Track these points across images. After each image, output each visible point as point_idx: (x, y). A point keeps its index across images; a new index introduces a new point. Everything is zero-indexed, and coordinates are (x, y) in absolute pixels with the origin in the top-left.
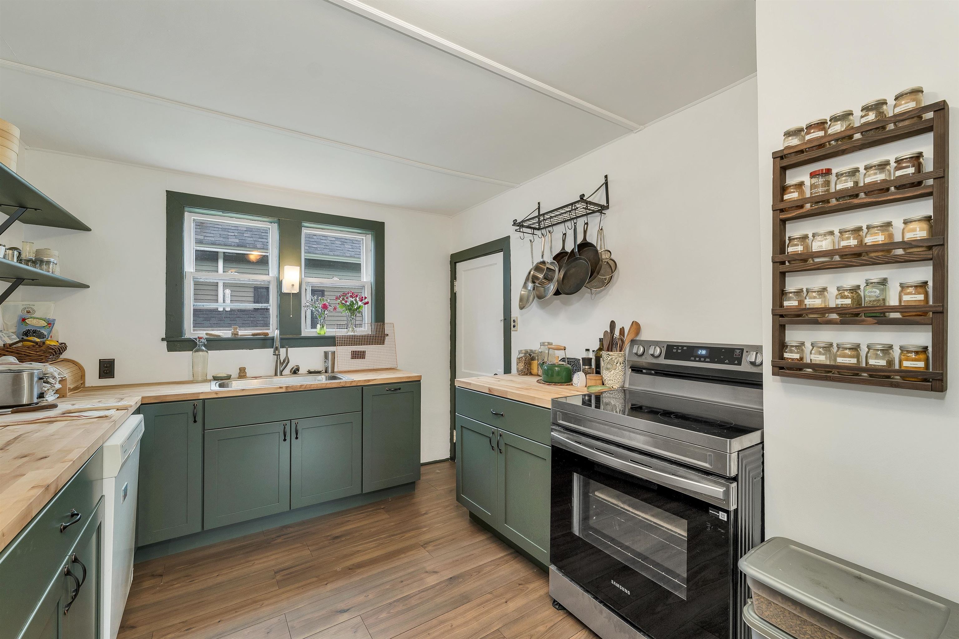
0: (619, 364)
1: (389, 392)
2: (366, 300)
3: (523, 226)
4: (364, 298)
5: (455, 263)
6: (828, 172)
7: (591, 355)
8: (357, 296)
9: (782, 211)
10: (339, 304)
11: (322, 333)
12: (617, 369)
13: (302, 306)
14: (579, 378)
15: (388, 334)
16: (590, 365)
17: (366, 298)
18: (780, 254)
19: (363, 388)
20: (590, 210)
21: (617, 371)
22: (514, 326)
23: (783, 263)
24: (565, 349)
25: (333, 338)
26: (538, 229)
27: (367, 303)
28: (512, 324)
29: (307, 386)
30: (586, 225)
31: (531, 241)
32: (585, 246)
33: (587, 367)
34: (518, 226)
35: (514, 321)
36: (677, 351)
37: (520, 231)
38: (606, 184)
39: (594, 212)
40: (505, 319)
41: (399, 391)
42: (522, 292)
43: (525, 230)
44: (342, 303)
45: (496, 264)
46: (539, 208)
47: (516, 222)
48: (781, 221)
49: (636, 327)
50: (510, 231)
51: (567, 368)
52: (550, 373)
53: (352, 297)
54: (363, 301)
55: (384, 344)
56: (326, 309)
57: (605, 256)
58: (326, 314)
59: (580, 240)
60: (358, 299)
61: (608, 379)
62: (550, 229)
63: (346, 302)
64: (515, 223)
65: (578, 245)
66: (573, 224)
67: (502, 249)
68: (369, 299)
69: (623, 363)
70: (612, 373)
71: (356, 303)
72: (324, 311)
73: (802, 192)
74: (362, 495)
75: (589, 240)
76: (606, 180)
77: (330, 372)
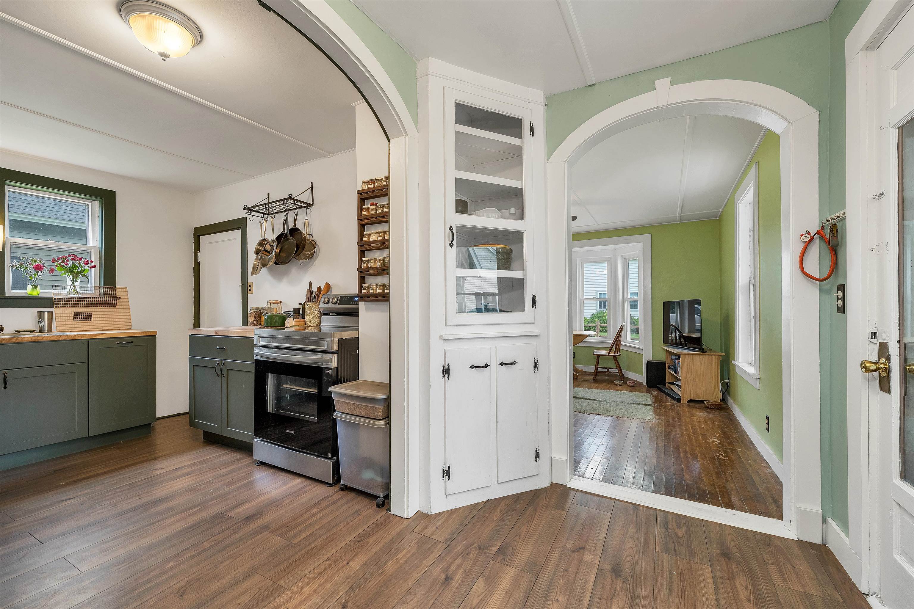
0: (315, 310)
1: (121, 345)
2: (93, 264)
3: (252, 211)
4: (89, 262)
5: (199, 236)
6: (376, 204)
7: (301, 307)
8: (80, 259)
9: (361, 220)
10: (57, 266)
11: (35, 293)
12: (314, 314)
13: (6, 265)
14: (289, 322)
15: (120, 298)
16: (299, 313)
17: (92, 262)
18: (360, 241)
19: (88, 341)
20: (299, 206)
21: (314, 315)
22: (250, 290)
23: (363, 246)
24: (281, 303)
25: (51, 299)
26: (268, 214)
27: (95, 267)
28: (249, 288)
29: (19, 339)
30: (296, 216)
31: (260, 223)
32: (294, 231)
33: (297, 315)
34: (248, 210)
35: (250, 286)
36: (345, 299)
37: (250, 215)
38: (312, 188)
39: (301, 207)
40: (242, 285)
41: (132, 344)
42: (255, 262)
43: (253, 213)
44: (61, 266)
45: (235, 239)
46: (268, 198)
47: (247, 207)
48: (361, 226)
49: (328, 287)
50: (242, 214)
51: (282, 316)
52: (270, 321)
53: (75, 260)
54: (89, 265)
55: (115, 307)
56: (40, 270)
57: (309, 238)
58: (40, 275)
59: (291, 226)
60: (82, 263)
61: (308, 321)
62: (273, 216)
63: (67, 264)
64: (245, 208)
65: (289, 230)
66: (286, 214)
67: (240, 227)
68: (96, 263)
69: (318, 310)
70: (310, 316)
71: (79, 266)
72: (38, 272)
73: (369, 212)
74: (89, 438)
75: (297, 226)
76: (312, 186)
77: (46, 331)
